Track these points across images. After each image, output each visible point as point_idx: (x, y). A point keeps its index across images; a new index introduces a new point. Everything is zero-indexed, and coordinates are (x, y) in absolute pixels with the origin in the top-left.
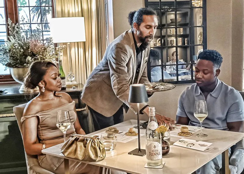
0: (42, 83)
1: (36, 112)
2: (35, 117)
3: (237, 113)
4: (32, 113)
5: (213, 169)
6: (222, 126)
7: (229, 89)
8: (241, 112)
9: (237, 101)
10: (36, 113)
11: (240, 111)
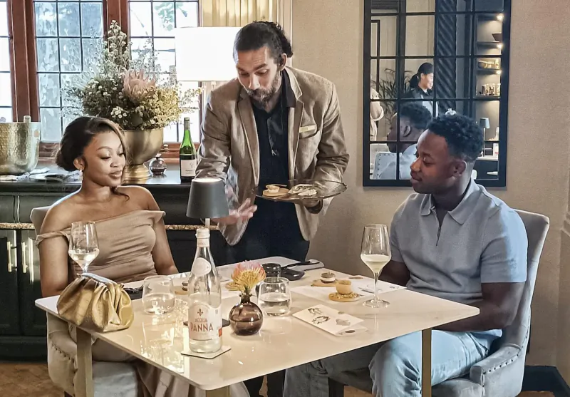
0: (79, 162)
1: (61, 228)
2: (59, 238)
3: (501, 262)
4: (54, 229)
5: (400, 375)
6: (467, 290)
7: (492, 205)
8: (513, 263)
9: (503, 235)
10: (61, 230)
11: (510, 258)
